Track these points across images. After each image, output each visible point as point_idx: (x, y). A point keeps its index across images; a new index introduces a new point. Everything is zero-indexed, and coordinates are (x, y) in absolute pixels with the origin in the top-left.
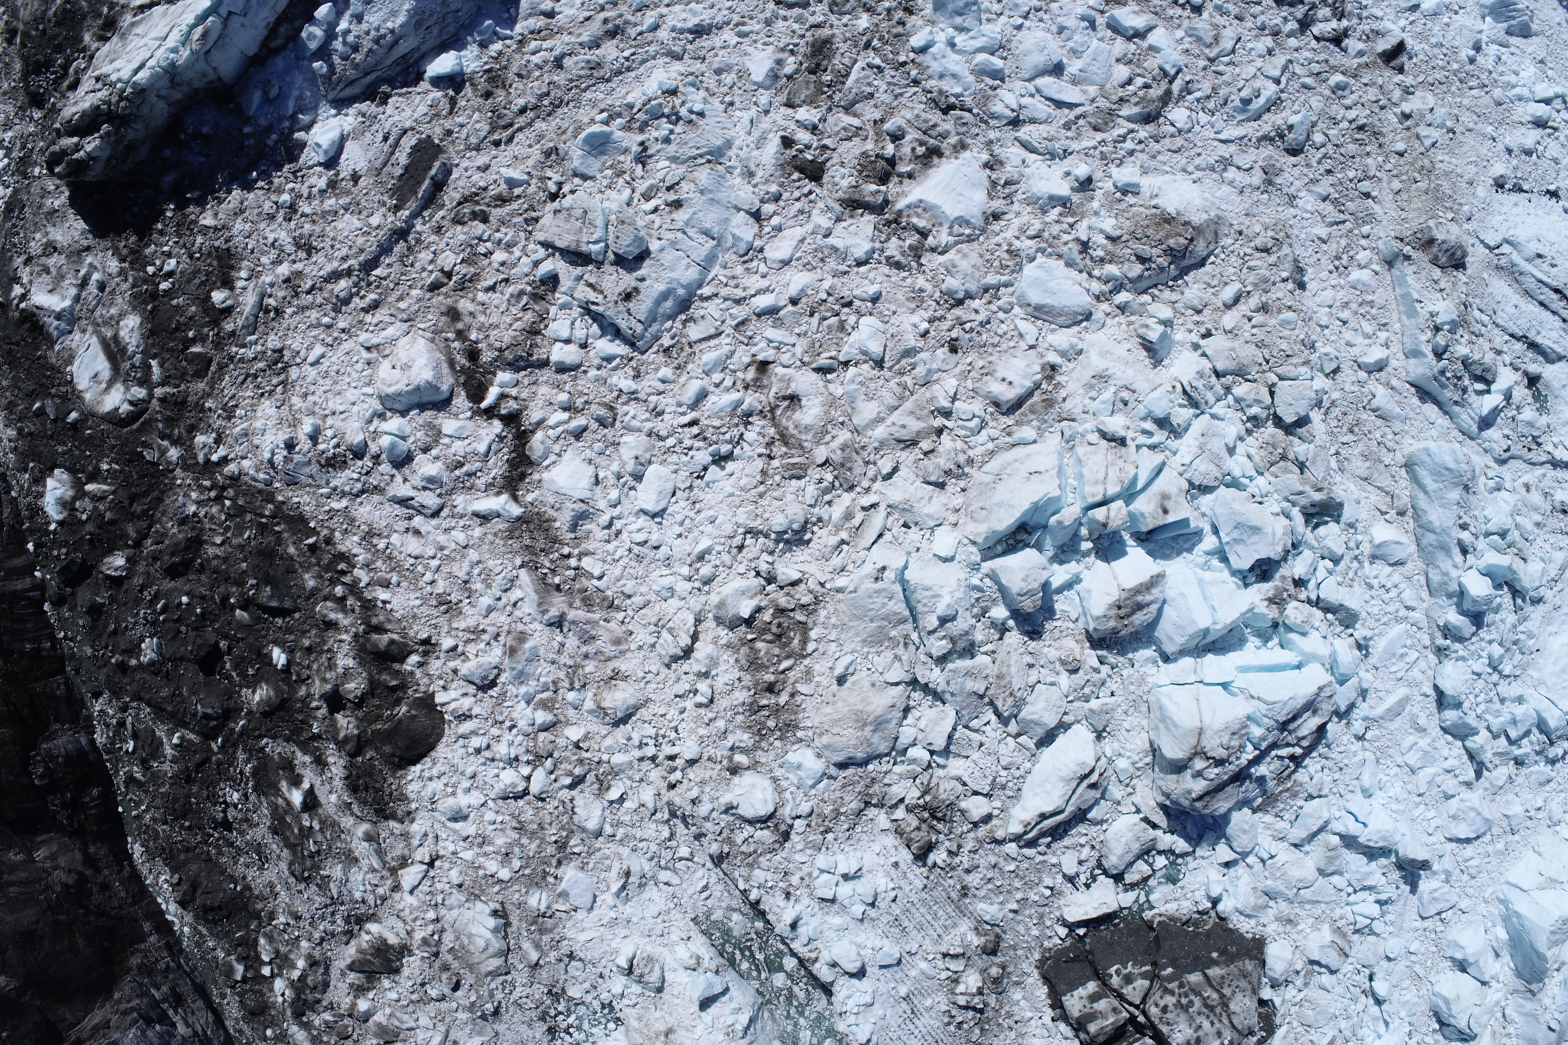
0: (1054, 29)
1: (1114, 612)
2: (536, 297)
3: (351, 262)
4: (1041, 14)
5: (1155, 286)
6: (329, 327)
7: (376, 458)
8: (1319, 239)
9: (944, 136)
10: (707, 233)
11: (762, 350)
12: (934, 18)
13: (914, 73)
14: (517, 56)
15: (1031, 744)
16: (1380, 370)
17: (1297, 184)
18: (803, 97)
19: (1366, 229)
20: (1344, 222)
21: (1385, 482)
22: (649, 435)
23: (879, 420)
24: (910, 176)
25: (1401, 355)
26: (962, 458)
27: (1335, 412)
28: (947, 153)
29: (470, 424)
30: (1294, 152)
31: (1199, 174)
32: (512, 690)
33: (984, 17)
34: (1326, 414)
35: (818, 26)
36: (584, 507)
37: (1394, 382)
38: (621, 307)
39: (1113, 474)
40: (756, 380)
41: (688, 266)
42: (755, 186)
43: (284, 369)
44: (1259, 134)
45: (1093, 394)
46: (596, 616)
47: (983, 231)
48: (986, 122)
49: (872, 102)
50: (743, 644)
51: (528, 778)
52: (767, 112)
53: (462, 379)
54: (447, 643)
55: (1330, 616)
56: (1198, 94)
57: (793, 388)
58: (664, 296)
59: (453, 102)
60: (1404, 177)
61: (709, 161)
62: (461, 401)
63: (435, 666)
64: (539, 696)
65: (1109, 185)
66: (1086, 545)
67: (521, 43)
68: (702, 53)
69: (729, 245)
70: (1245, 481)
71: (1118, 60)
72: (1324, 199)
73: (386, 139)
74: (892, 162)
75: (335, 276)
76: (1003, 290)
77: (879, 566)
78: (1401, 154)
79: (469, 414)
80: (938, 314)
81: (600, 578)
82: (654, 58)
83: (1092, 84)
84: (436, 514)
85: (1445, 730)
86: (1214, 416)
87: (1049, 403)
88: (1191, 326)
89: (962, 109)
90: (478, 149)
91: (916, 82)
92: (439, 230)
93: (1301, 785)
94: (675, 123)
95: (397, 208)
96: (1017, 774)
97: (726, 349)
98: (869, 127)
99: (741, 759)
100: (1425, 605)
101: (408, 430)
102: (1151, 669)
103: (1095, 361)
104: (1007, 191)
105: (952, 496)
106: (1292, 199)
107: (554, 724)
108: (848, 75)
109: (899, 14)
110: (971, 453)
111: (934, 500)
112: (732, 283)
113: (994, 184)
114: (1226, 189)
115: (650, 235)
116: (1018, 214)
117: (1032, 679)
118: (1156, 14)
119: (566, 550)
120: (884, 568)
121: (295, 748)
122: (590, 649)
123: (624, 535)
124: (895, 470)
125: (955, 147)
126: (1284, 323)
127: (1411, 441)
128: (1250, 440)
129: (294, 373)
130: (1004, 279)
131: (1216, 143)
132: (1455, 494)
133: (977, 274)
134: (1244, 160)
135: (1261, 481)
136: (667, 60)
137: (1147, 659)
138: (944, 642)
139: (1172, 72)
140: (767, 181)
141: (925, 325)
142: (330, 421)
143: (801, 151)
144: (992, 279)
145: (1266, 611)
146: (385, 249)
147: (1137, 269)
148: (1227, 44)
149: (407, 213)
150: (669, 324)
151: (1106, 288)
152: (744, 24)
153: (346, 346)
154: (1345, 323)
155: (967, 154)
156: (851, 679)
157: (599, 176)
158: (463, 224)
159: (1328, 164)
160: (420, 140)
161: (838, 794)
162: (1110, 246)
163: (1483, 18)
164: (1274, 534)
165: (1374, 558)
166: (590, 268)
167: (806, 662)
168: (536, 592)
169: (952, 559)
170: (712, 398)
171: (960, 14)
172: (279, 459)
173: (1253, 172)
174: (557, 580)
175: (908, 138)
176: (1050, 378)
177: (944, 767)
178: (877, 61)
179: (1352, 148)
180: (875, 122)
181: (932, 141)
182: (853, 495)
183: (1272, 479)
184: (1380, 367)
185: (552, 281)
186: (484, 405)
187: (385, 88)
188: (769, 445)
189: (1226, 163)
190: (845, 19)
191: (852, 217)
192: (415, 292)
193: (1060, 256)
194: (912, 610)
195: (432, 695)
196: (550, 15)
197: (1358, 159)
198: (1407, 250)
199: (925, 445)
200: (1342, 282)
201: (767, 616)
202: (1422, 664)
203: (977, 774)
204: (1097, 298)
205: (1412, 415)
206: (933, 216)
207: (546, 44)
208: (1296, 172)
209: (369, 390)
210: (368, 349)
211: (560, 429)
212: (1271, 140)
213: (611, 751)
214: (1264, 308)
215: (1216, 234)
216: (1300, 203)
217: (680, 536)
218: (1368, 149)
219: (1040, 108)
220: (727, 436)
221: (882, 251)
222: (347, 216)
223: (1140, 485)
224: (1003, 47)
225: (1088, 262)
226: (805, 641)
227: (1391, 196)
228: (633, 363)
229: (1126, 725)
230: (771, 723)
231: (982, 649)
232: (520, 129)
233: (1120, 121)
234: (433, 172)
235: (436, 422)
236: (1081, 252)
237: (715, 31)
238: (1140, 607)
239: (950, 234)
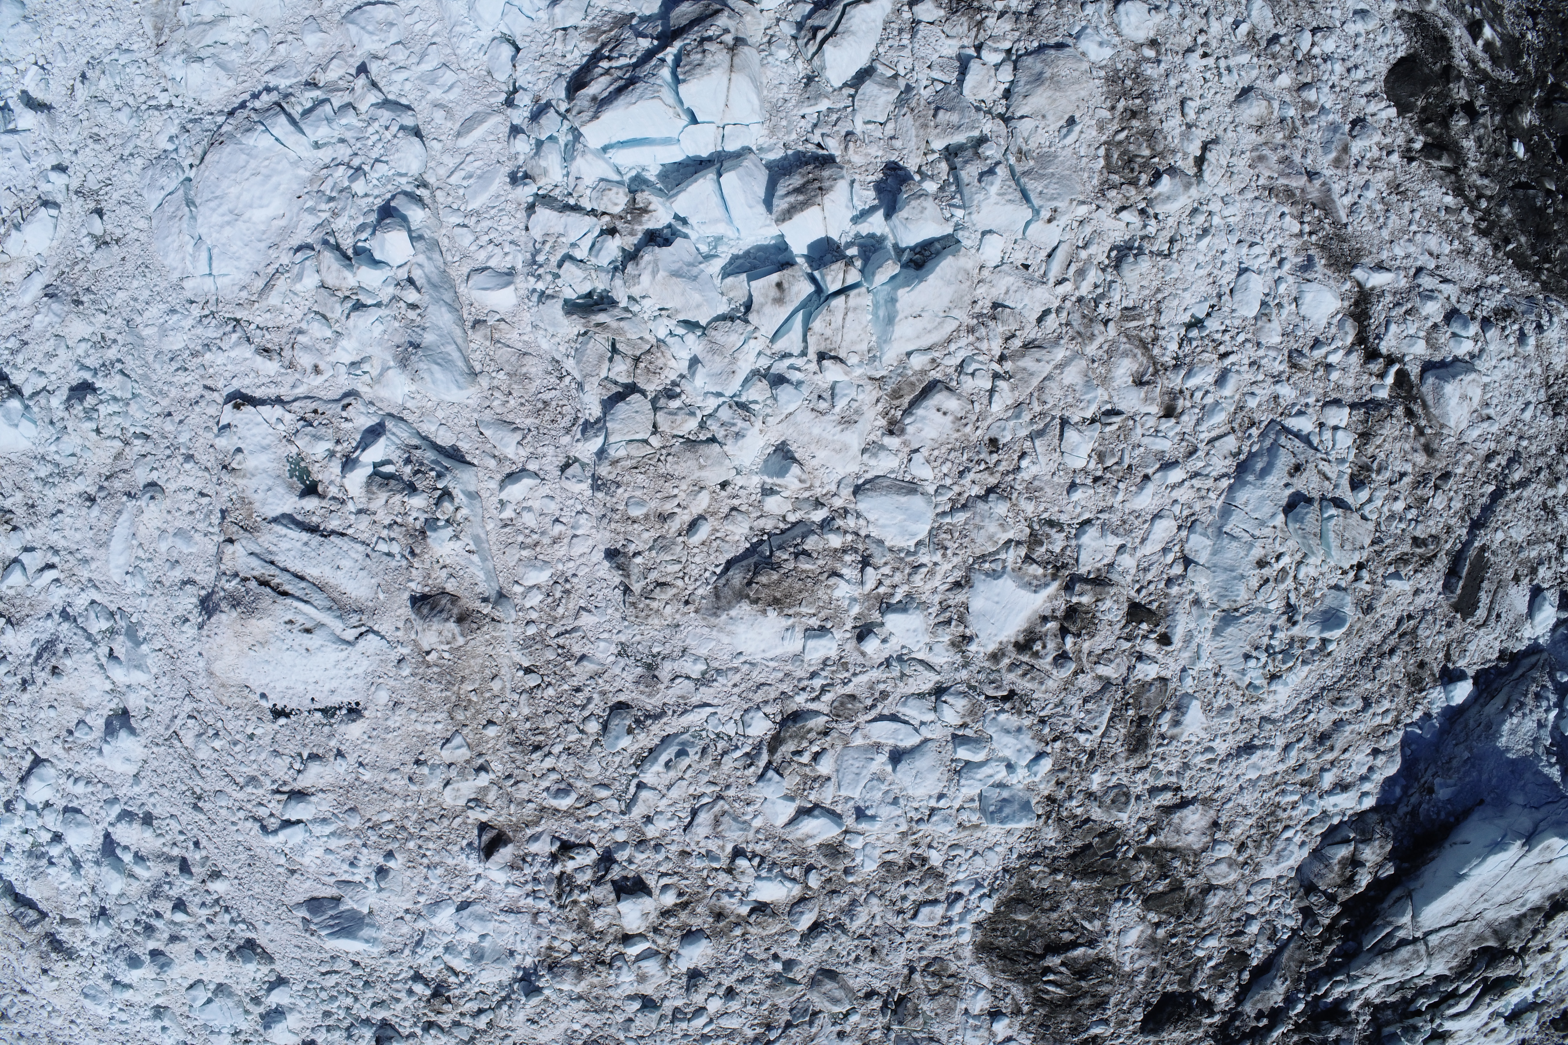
0: (902, 802)
1: (826, 184)
2: (1368, 468)
3: (1513, 496)
4: (917, 816)
5: (783, 532)
6: (1521, 438)
7: (1473, 318)
8: (589, 611)
9: (1012, 667)
10: (1234, 538)
11: (1172, 428)
12: (1028, 794)
13: (1047, 730)
14: (1401, 706)
15: (880, 69)
16: (509, 476)
17: (617, 670)
18: (1153, 689)
19: (531, 630)
20: (558, 636)
21: (502, 354)
22: (1259, 344)
23: (1061, 366)
24: (1045, 619)
25: (484, 494)
26: (983, 331)
27: (565, 422)
28: (1010, 647)
29: (1405, 350)
30: (622, 706)
31: (736, 663)
32: (1338, 118)
33: (977, 804)
34: (576, 419)
35: (1141, 769)
36: (1306, 276)
37: (492, 463)
38: (1302, 458)
39: (838, 319)
40: (1175, 399)
41: (1246, 504)
42: (1191, 591)
43: (1550, 399)
44: (664, 720)
45: (854, 405)
46: (1283, 181)
47: (970, 569)
48: (970, 687)
49: (1084, 693)
50: (1161, 153)
51: (1313, 45)
52: (1184, 670)
53: (1415, 391)
54: (1395, 158)
55: (572, 202)
56: (738, 754)
57: (1142, 392)
58: (1264, 472)
59: (1448, 657)
60: (487, 695)
61: (1236, 610)
62: (1414, 370)
63: (1400, 140)
64: (1315, 113)
65: (838, 634)
66: (853, 251)
67: (1397, 721)
68: (1245, 725)
69: (1210, 530)
70: (681, 331)
71: (829, 779)
72: (583, 657)
73: (1499, 616)
74: (1064, 632)
75: (1523, 483)
76: (947, 508)
77: (1055, 223)
78: (490, 722)
79: (1407, 359)
80: (1011, 477)
81: (1283, 215)
82: (1286, 716)
83: (858, 747)
84: (1419, 270)
85: (409, 108)
86: (719, 395)
87: (896, 394)
88: (742, 492)
89: (995, 698)
90: (1425, 611)
91: (1042, 721)
92: (1449, 529)
93: (587, 39)
94: (1269, 647)
95: (1483, 549)
96: (890, 42)
97: (1203, 427)
98: (1087, 666)
99: (1150, 53)
100: (444, 231)
101: (1452, 343)
102: (765, 142)
103: (854, 439)
104: (948, 614)
105: (986, 295)
106: (623, 651)
107: (1299, 89)
108: (1111, 719)
109: (1061, 794)
110: (971, 338)
111: (1003, 291)
112: (1204, 493)
113: (961, 620)
114: (703, 652)
115: (1282, 531)
116: (934, 591)
117: (890, 126)
118: (784, 841)
119: (1314, 238)
120: (1050, 221)
121: (1493, 74)
122: (1281, 153)
123: (1268, 252)
124: (1040, 320)
125: (1004, 655)
126: (641, 503)
127: (470, 401)
128: (673, 376)
129: (1542, 395)
130: (948, 520)
131: (715, 702)
132: (429, 338)
133: (977, 520)
134: (683, 687)
135: (662, 333)
136: (1274, 716)
137: (770, 150)
138: (988, 153)
139: (771, 773)
140: (1181, 597)
141: (1024, 463)
142: (1512, 351)
143: (1151, 631)
144: (960, 517)
145: (653, 198)
146: (1488, 510)
147: (810, 544)
148: (704, 817)
149: (1476, 544)
150: (1254, 450)
151: (839, 522)
152: (1210, 761)
153: (1506, 420)
154: (557, 520)
155: (992, 647)
156: (1062, 122)
157: (1325, 590)
158: (1431, 536)
159: (580, 698)
160: (1473, 615)
161: (1061, 21)
162: (838, 565)
163: (371, 912)
164: (654, 273)
165: (511, 273)
166: (1330, 496)
167: (1104, 138)
168: (1333, 201)
169: (984, 234)
170: (1211, 379)
171: (1004, 800)
172: (1546, 318)
173: (670, 676)
174: (1317, 212)
175: (1050, 659)
176: (892, 422)
177: (963, 47)
178: (1082, 738)
179: (549, 723)
180: (1083, 672)
181: (1025, 658)
182: (1077, 294)
183: (647, 336)
184: (511, 477)
185: (1356, 484)
186: (1397, 367)
187: (1503, 665)
188: (1156, 339)
189: (704, 680)
190: (1114, 780)
191: (1099, 570)
192: (1460, 470)
193: (891, 550)
194: (1018, 183)
195: (1400, 114)
196: (1376, 752)
197: (541, 711)
198: (486, 609)
199: (1017, 343)
200: (560, 567)
201: (1144, 178)
202: (442, 172)
203: (933, 39)
204: (846, 511)
205: (469, 431)
206: (1022, 578)
207: (1378, 720)
208: (617, 685)
209: (1486, 379)
210: (1489, 418)
211: (1333, 347)
212: (648, 717)
213: (1250, 66)
214: (663, 518)
215: (717, 597)
216: (614, 649)
217: (1223, 252)
218: (528, 725)
219: (914, 712)
220: (1194, 344)
221: (1067, 538)
222: (1520, 540)
223: (800, 316)
224: (956, 772)
225: (861, 547)
226: (1108, 157)
227: (503, 672)
228: (1280, 410)
229: (785, 88)
230: (1128, 83)
231: (937, 155)
232: (1392, 633)
233: (826, 710)
234: (1461, 583)
235: (1429, 352)
236: (870, 556)
237: (1233, 752)
238: (798, 191)
239: (1004, 561)
